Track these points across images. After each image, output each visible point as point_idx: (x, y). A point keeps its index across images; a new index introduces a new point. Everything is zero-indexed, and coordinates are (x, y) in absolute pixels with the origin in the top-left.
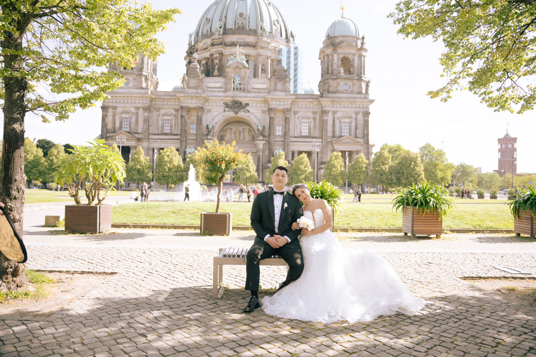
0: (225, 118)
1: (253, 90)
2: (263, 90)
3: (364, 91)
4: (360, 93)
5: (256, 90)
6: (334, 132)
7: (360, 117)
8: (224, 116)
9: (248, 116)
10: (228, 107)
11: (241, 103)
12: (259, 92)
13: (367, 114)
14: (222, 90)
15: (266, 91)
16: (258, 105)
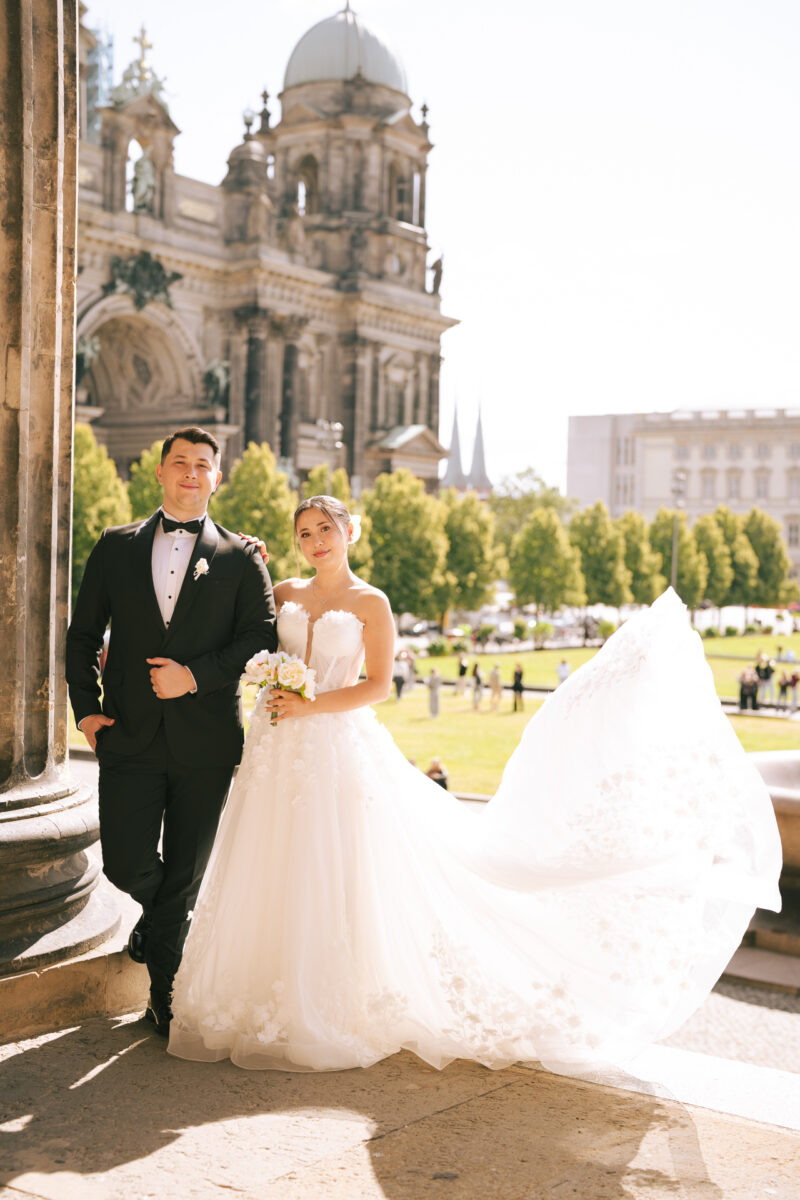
0: (106, 318)
1: (180, 222)
2: (207, 230)
3: (429, 287)
4: (423, 290)
5: (190, 225)
6: (374, 410)
7: (423, 367)
8: (104, 311)
9: (171, 323)
10: (122, 277)
11: (159, 267)
12: (201, 236)
13: (435, 361)
14: (97, 198)
15: (214, 232)
16: (197, 283)
